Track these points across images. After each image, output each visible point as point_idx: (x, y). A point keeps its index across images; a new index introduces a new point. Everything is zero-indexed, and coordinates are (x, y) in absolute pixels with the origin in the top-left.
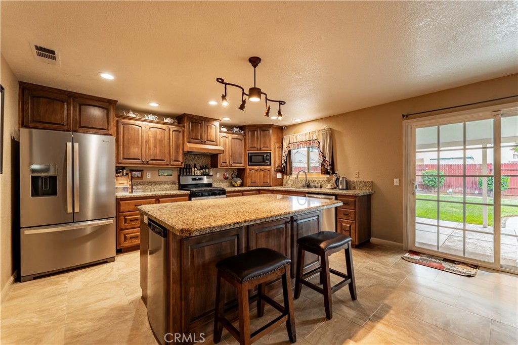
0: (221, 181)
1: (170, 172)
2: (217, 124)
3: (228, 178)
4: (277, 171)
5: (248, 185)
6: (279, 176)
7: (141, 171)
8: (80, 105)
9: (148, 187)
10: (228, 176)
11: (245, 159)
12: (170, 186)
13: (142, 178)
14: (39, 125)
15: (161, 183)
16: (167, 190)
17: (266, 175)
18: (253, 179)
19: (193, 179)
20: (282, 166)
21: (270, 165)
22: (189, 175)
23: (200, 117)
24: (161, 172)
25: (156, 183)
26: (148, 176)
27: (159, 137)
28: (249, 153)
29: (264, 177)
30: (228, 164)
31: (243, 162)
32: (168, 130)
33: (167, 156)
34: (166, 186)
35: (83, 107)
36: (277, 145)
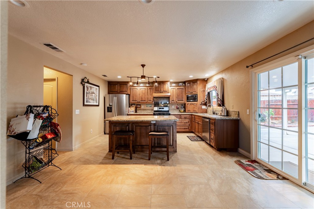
0: (174, 109)
1: (151, 105)
2: (169, 83)
3: (178, 108)
4: (202, 104)
5: (186, 112)
6: (204, 107)
7: (140, 105)
8: (120, 85)
9: (142, 111)
10: (178, 107)
11: (185, 98)
12: (150, 111)
13: (140, 108)
14: (111, 92)
15: (147, 110)
16: (149, 112)
17: (195, 106)
18: (189, 109)
19: (159, 108)
20: (205, 102)
21: (197, 101)
22: (158, 107)
23: (160, 81)
24: (147, 106)
25: (145, 110)
26: (143, 107)
27: (143, 92)
28: (187, 95)
29: (194, 108)
30: (175, 101)
31: (184, 100)
32: (147, 89)
33: (147, 99)
34: (149, 111)
35: (121, 85)
36: (202, 90)
